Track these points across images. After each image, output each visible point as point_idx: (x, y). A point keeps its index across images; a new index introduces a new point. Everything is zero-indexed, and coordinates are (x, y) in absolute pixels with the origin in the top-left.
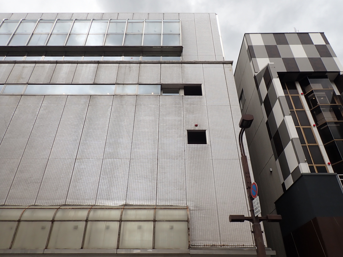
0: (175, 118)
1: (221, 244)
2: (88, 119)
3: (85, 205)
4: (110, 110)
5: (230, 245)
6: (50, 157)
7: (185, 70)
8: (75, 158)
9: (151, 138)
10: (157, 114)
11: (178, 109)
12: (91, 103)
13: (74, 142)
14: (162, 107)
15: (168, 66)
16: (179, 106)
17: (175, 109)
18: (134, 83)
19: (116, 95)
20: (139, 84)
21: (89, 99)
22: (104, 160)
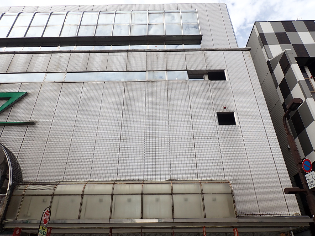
0: (205, 102)
1: (260, 213)
2: (126, 104)
3: (134, 181)
4: (144, 94)
5: (268, 214)
6: (97, 138)
7: (208, 57)
8: (120, 138)
9: (185, 120)
10: (187, 98)
11: (206, 93)
12: (127, 89)
13: (116, 124)
14: (191, 92)
15: (192, 54)
16: (207, 90)
17: (203, 93)
18: (163, 70)
19: (148, 81)
20: (168, 71)
21: (124, 85)
22: (146, 140)
